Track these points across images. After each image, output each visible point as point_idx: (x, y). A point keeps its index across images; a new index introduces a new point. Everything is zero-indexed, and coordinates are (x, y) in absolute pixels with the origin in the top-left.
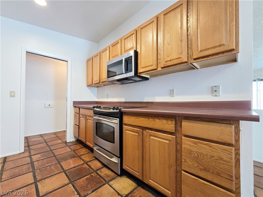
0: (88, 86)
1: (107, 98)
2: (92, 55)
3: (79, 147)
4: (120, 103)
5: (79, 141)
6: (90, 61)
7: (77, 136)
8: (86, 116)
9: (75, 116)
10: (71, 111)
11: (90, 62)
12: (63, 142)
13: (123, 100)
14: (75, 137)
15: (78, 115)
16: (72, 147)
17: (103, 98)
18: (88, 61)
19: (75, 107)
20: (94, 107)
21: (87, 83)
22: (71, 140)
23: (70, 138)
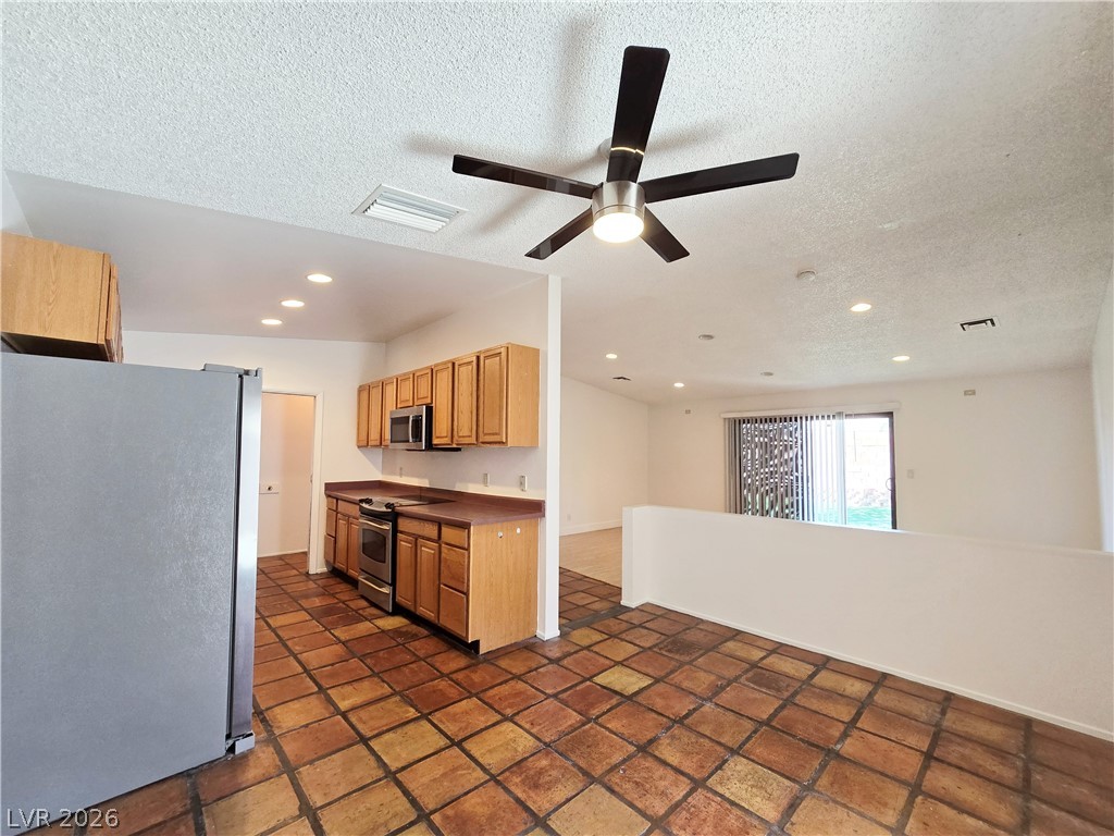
0: (359, 447)
1: (401, 475)
2: (369, 381)
3: (333, 583)
4: (421, 488)
5: (336, 573)
6: (364, 390)
7: (332, 561)
8: (347, 517)
9: (328, 516)
10: (319, 503)
11: (365, 394)
12: (301, 574)
13: (425, 483)
14: (327, 563)
15: (334, 514)
16: (319, 582)
17: (393, 473)
18: (361, 390)
19: (328, 496)
20: (361, 501)
21: (358, 441)
22: (319, 571)
23: (317, 565)
